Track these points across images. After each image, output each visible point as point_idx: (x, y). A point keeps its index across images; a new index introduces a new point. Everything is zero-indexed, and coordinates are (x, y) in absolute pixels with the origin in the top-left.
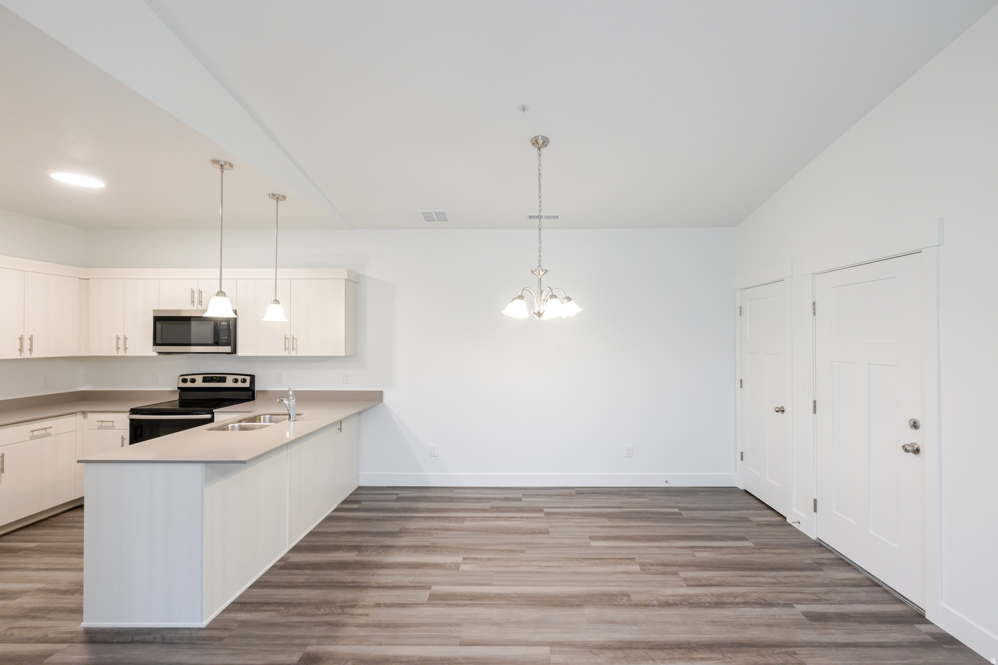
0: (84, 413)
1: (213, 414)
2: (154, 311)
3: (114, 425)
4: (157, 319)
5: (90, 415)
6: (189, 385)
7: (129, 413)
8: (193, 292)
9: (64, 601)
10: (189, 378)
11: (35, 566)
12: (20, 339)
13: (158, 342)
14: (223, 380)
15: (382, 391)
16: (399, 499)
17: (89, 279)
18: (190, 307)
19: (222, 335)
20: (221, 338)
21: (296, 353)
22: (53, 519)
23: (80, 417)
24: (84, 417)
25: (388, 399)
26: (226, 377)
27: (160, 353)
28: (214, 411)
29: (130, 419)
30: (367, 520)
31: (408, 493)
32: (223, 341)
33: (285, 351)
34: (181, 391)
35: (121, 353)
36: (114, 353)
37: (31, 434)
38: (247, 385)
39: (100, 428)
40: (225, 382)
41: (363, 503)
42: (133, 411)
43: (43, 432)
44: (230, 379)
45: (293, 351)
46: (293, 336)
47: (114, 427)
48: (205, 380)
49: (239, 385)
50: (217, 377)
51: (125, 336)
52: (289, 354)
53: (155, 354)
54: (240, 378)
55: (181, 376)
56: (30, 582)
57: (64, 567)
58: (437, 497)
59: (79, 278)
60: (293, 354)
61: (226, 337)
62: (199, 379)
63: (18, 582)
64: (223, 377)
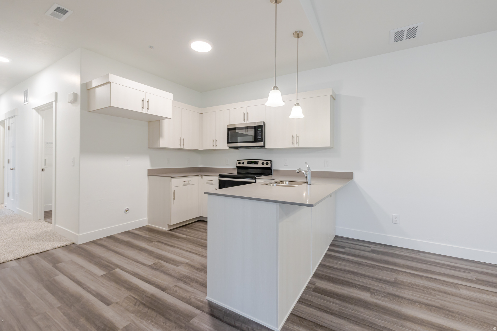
0: (201, 175)
1: (256, 179)
2: (228, 125)
3: (212, 182)
4: (229, 129)
5: (204, 177)
6: (241, 165)
7: (218, 177)
8: (244, 114)
9: (197, 275)
10: (241, 162)
11: (185, 248)
12: (180, 139)
13: (229, 141)
14: (257, 163)
15: (353, 173)
16: (373, 251)
17: (202, 113)
18: (243, 122)
19: (258, 136)
20: (258, 138)
21: (299, 146)
22: (191, 224)
23: (200, 177)
24: (201, 177)
25: (356, 178)
26: (258, 161)
27: (230, 147)
28: (256, 178)
29: (219, 180)
30: (359, 264)
31: (377, 248)
32: (259, 140)
33: (292, 144)
34: (238, 168)
35: (214, 148)
36: (212, 148)
37: (183, 183)
38: (269, 166)
39: (207, 183)
40: (258, 164)
41: (346, 249)
42: (220, 176)
43: (187, 182)
44: (260, 162)
45: (297, 144)
46: (297, 135)
47: (213, 183)
48: (249, 163)
49: (265, 166)
50: (254, 161)
51: (216, 139)
52: (294, 146)
53: (228, 148)
54: (265, 162)
55: (238, 160)
56: (183, 257)
57: (196, 252)
58: (406, 256)
59: (199, 113)
60: (297, 146)
61: (261, 137)
62: (246, 162)
63: (179, 256)
64: (257, 161)
